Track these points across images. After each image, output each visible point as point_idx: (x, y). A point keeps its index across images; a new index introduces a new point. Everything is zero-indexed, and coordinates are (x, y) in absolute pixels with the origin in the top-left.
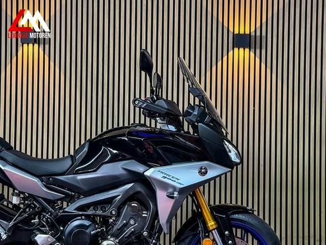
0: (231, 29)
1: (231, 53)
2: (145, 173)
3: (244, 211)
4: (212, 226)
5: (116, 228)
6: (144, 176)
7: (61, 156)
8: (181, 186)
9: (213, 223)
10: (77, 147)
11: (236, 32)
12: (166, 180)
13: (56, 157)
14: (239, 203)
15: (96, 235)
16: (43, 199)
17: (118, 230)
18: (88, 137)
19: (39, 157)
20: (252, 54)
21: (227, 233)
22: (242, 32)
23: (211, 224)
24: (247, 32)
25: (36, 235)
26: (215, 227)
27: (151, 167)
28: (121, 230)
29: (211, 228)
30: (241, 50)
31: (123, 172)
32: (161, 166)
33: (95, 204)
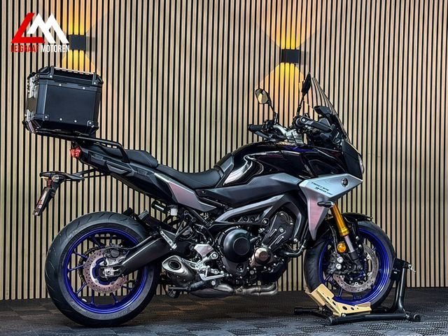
0: (278, 44)
1: (277, 68)
2: (300, 185)
3: (363, 218)
4: (345, 232)
5: (267, 236)
6: (299, 187)
7: (207, 169)
8: (331, 196)
9: (346, 230)
10: (218, 160)
11: (283, 47)
12: (318, 191)
13: (202, 170)
14: (359, 212)
15: (254, 243)
16: (196, 210)
17: (270, 238)
18: (229, 151)
19: (191, 171)
20: (297, 69)
21: (357, 237)
22: (288, 48)
23: (344, 231)
24: (293, 48)
25: (194, 246)
26: (347, 233)
27: (303, 180)
28: (272, 238)
29: (344, 234)
30: (287, 64)
31: (278, 184)
32: (312, 178)
33: (245, 215)
